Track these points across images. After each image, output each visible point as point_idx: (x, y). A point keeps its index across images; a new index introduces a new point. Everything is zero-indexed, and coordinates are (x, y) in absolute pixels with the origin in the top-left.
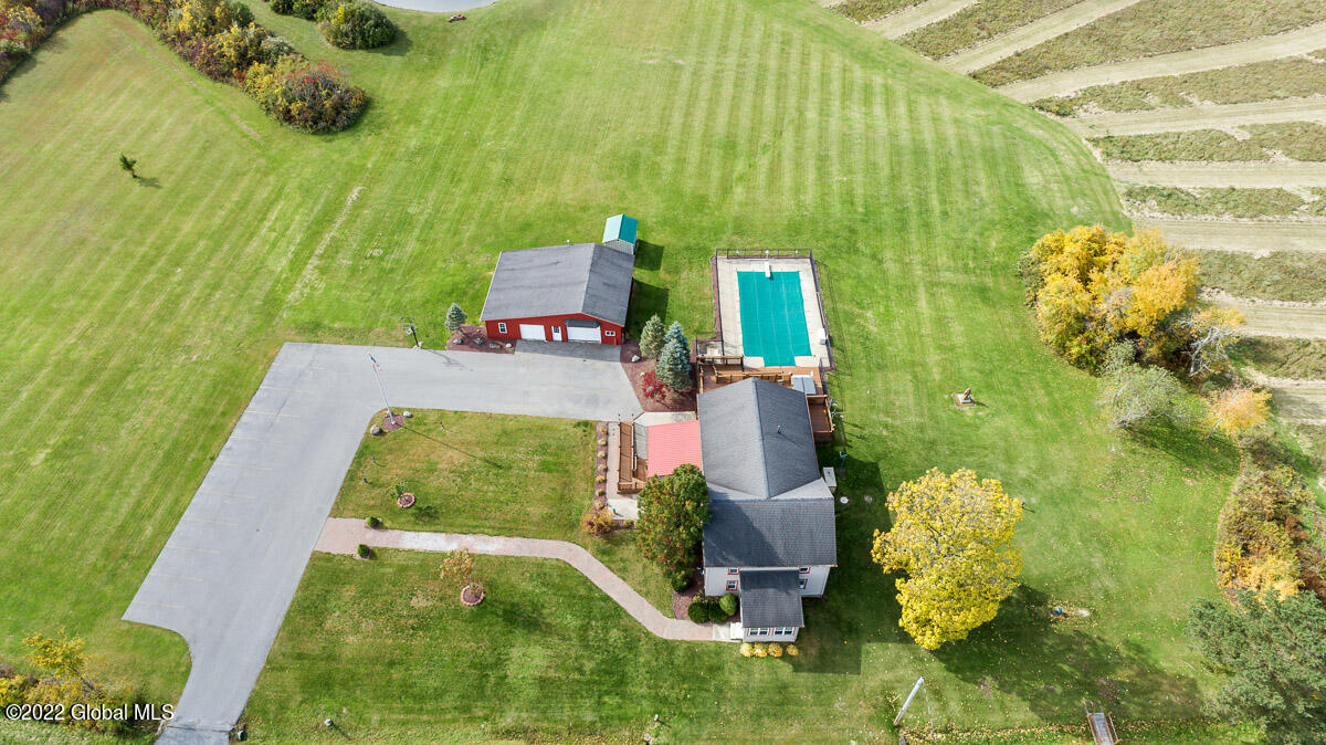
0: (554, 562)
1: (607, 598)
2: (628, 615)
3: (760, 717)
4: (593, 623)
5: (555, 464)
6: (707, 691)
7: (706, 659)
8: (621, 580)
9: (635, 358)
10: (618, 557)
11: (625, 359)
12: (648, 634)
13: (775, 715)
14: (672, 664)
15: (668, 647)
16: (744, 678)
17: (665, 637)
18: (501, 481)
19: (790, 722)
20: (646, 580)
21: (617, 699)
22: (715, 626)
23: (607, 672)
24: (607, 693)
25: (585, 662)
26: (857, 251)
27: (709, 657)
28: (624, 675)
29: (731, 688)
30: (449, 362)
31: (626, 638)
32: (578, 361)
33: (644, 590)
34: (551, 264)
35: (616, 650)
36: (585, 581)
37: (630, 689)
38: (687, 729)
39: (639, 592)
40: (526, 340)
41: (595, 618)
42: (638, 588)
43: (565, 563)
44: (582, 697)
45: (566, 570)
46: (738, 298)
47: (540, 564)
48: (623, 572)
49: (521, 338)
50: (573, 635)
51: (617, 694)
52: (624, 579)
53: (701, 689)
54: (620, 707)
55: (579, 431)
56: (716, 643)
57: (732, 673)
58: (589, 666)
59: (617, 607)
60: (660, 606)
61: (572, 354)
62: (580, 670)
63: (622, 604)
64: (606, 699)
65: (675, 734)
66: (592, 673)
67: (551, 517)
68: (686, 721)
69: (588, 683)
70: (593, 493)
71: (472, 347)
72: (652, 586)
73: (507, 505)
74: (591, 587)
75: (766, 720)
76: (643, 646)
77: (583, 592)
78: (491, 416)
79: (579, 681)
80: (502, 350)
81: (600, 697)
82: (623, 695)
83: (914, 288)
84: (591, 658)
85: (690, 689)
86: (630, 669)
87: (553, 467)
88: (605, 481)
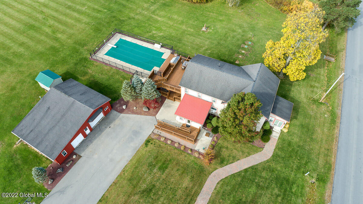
0: (219, 186)
1: (246, 170)
2: (257, 165)
3: (312, 138)
4: (256, 181)
5: (164, 164)
6: (298, 151)
7: (285, 145)
8: (239, 161)
9: (124, 107)
10: (227, 158)
11: (122, 111)
12: (268, 161)
13: (312, 133)
14: (284, 158)
15: (275, 156)
16: (296, 136)
17: (271, 155)
18: (160, 193)
19: (315, 130)
20: (243, 152)
21: (295, 186)
22: (271, 136)
23: (281, 185)
24: (291, 189)
25: (274, 192)
26: (123, 21)
27: (284, 144)
28: (284, 178)
29: (299, 142)
30: (62, 192)
31: (267, 170)
32: (108, 130)
33: (246, 154)
34: (47, 111)
35: (272, 177)
36: (233, 176)
37: (291, 179)
38: (312, 164)
39: (247, 156)
40: (77, 147)
41: (254, 179)
42: (245, 156)
43: (221, 181)
44: (291, 200)
45: (224, 182)
46: (119, 61)
47: (217, 193)
48: (235, 159)
49: (74, 149)
50: (260, 192)
51: (292, 185)
52: (239, 160)
53: (297, 153)
54: (298, 186)
55: (150, 146)
56: (279, 138)
57: (293, 139)
58: (276, 191)
59: (252, 168)
60: (256, 151)
61: (101, 131)
62: (278, 196)
63: (251, 165)
64: (293, 190)
65: (314, 170)
66: (281, 192)
67: (193, 177)
68: (309, 164)
69: (284, 195)
70: (188, 154)
71: (60, 176)
72: (246, 150)
73: (176, 195)
74: (239, 174)
75: (314, 137)
76: (273, 165)
77: (239, 179)
78: (115, 183)
79: (283, 198)
80: (74, 162)
81: (292, 193)
82: (293, 183)
83: (152, 17)
84: (273, 189)
85: (296, 156)
86: (282, 175)
87: (165, 165)
88: (185, 147)
